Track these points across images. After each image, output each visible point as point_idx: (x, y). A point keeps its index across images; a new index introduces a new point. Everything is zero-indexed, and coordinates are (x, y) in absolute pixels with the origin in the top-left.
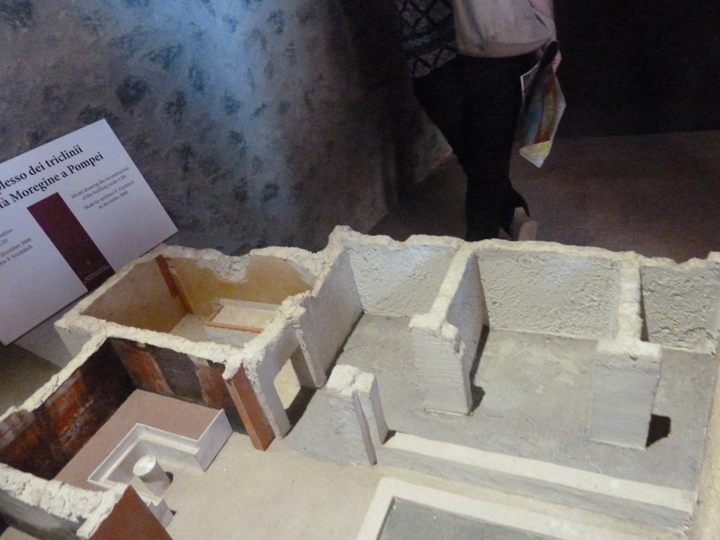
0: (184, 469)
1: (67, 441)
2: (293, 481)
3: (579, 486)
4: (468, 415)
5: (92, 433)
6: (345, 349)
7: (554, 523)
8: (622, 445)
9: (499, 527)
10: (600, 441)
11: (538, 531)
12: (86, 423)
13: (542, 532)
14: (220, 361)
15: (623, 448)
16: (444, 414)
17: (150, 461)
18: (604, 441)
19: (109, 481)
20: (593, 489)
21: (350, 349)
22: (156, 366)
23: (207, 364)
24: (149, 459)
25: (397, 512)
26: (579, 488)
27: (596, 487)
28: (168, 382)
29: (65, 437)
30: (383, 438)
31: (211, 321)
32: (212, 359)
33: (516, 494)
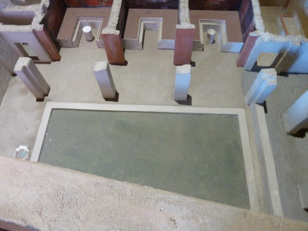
0: (219, 45)
1: (207, 4)
2: (230, 80)
3: (269, 178)
4: (288, 133)
5: (215, 9)
6: (299, 75)
7: (251, 172)
8: (301, 198)
9: (242, 153)
10: (299, 189)
11: (246, 167)
12: (217, 5)
13: (246, 168)
14: (257, 29)
15: (299, 199)
16: (283, 124)
17: (214, 33)
18: (299, 191)
19: (202, 25)
20: (270, 184)
21: (300, 77)
22: (247, 10)
23: (254, 25)
24: (214, 31)
25: (233, 118)
26: (268, 179)
27: (271, 185)
28: (244, 18)
29: (208, 3)
30: (258, 103)
31: (283, 17)
32: (256, 25)
33: (258, 158)
